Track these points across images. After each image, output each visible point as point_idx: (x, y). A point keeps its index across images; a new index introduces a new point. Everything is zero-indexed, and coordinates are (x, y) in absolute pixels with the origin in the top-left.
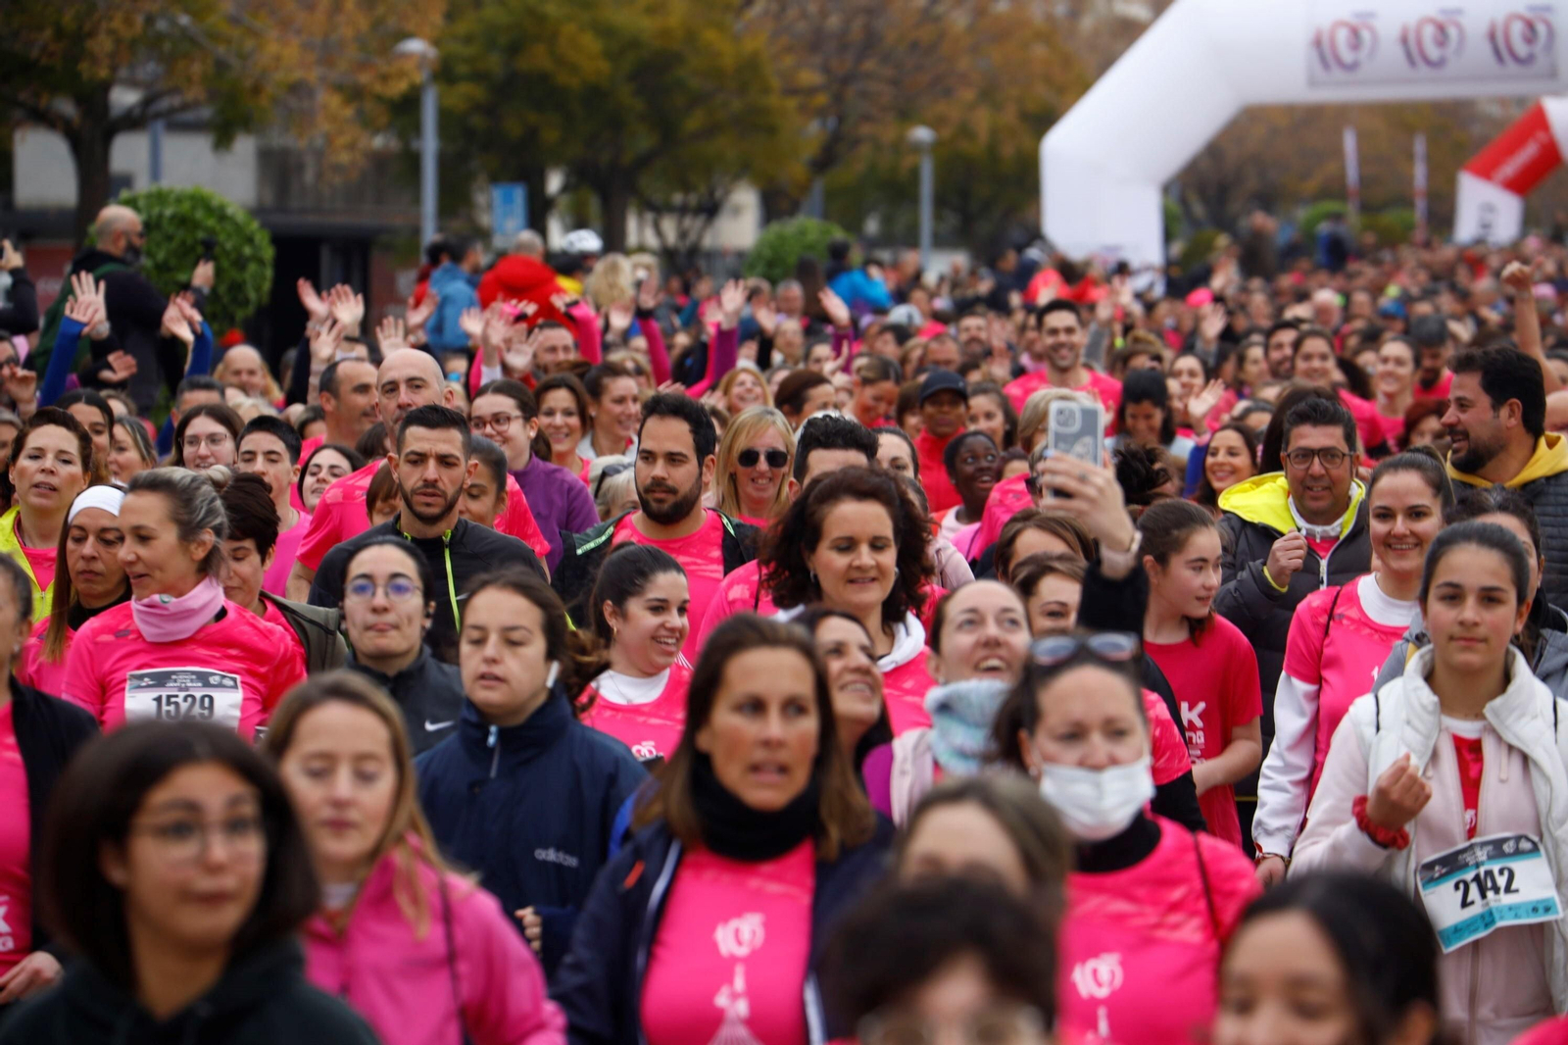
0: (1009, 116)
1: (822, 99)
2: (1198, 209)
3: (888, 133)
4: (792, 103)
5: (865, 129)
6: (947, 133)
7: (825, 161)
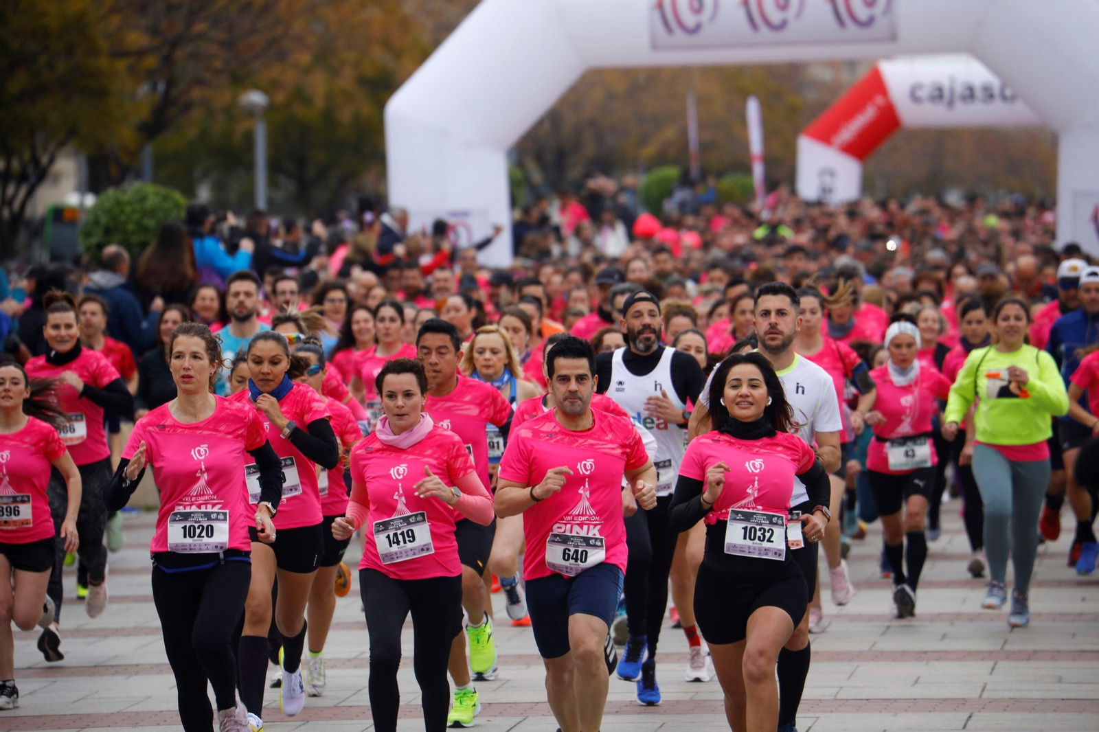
0: (346, 80)
1: (151, 62)
2: (537, 176)
3: (221, 97)
4: (121, 65)
5: (196, 93)
6: (281, 97)
7: (154, 127)
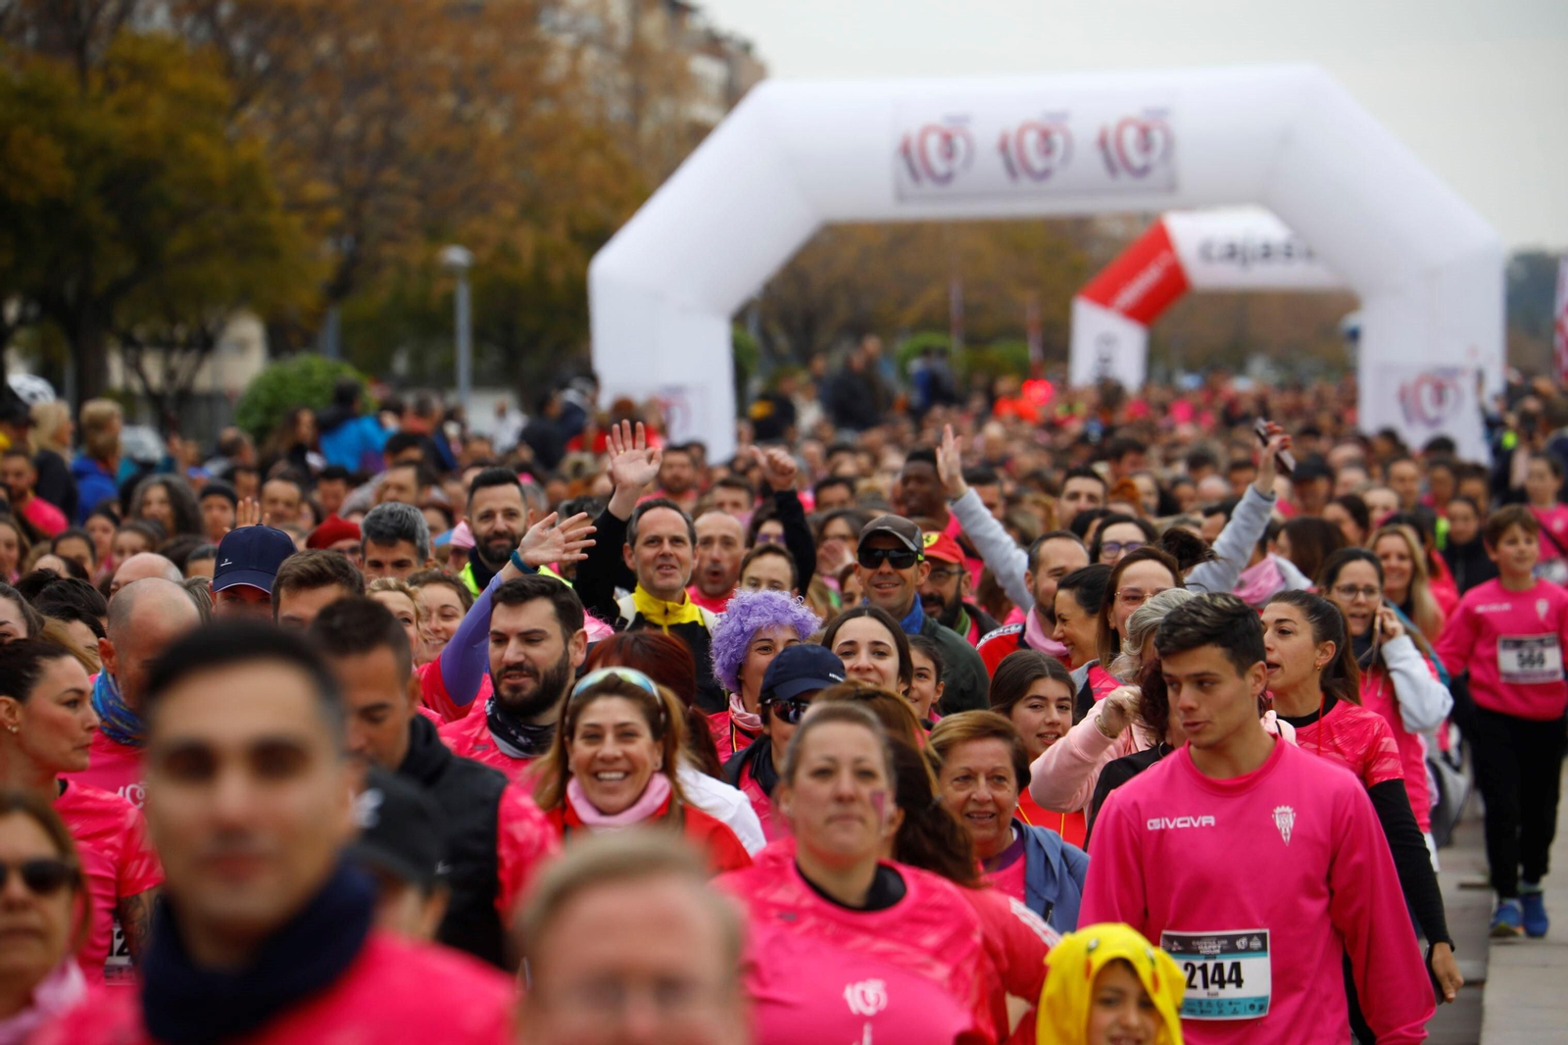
0: (558, 235)
1: (334, 215)
3: (416, 253)
4: (296, 221)
5: (389, 251)
6: (486, 254)
7: (340, 288)
